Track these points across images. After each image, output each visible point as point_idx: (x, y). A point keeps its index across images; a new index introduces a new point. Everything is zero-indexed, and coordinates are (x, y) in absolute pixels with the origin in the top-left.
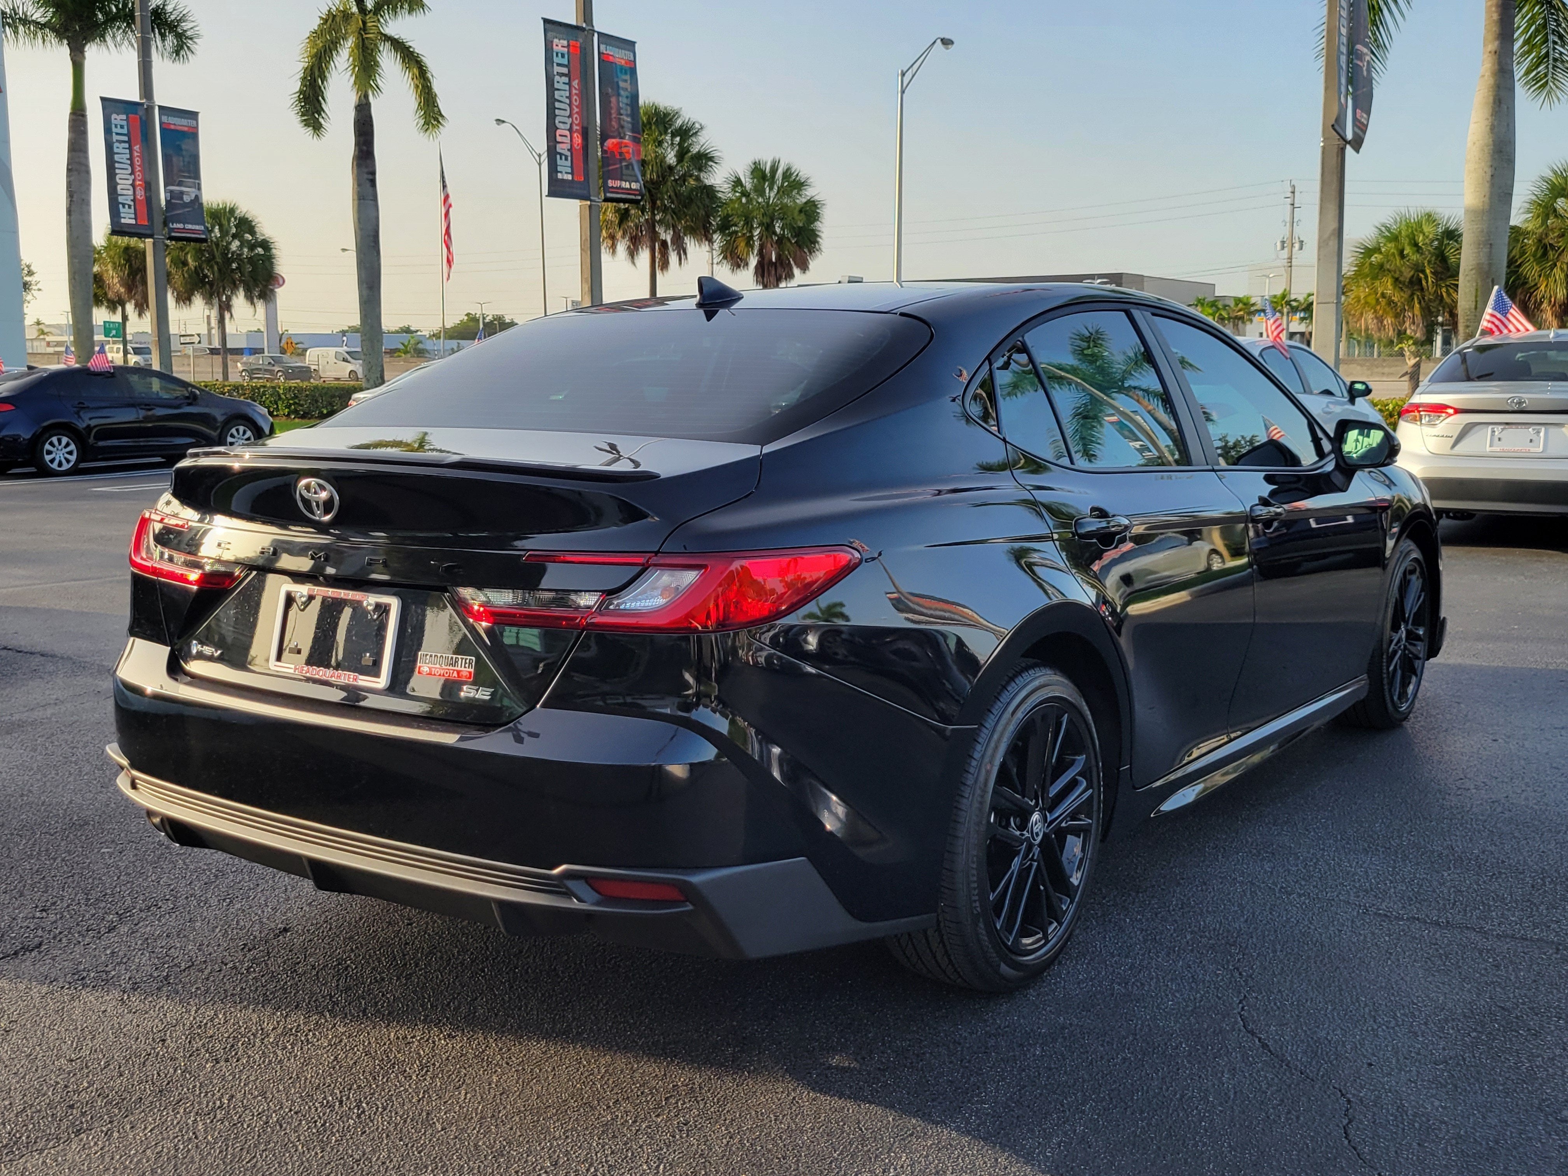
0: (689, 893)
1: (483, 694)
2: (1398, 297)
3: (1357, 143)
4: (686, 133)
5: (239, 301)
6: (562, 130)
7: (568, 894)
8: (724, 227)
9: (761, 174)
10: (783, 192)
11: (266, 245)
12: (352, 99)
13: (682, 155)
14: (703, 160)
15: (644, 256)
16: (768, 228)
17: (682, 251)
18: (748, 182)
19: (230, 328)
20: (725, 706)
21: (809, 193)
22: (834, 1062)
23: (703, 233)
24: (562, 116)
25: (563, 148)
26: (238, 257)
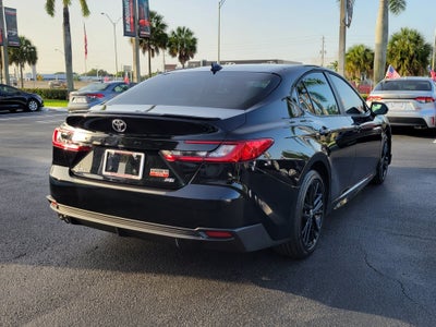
0: (234, 234)
1: (171, 180)
2: (354, 67)
3: (349, 25)
4: (158, 18)
5: (26, 64)
6: (127, 17)
7: (199, 236)
8: (169, 46)
9: (180, 30)
10: (186, 36)
11: (34, 48)
12: (63, 6)
13: (157, 24)
14: (163, 26)
15: (147, 53)
16: (182, 45)
17: (158, 52)
18: (176, 33)
19: (24, 72)
20: (241, 182)
21: (194, 36)
22: (263, 279)
23: (164, 47)
24: (127, 13)
25: (128, 22)
26: (26, 52)
